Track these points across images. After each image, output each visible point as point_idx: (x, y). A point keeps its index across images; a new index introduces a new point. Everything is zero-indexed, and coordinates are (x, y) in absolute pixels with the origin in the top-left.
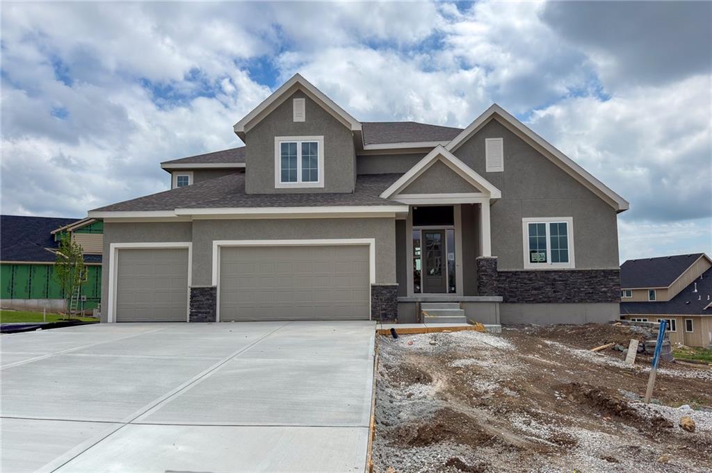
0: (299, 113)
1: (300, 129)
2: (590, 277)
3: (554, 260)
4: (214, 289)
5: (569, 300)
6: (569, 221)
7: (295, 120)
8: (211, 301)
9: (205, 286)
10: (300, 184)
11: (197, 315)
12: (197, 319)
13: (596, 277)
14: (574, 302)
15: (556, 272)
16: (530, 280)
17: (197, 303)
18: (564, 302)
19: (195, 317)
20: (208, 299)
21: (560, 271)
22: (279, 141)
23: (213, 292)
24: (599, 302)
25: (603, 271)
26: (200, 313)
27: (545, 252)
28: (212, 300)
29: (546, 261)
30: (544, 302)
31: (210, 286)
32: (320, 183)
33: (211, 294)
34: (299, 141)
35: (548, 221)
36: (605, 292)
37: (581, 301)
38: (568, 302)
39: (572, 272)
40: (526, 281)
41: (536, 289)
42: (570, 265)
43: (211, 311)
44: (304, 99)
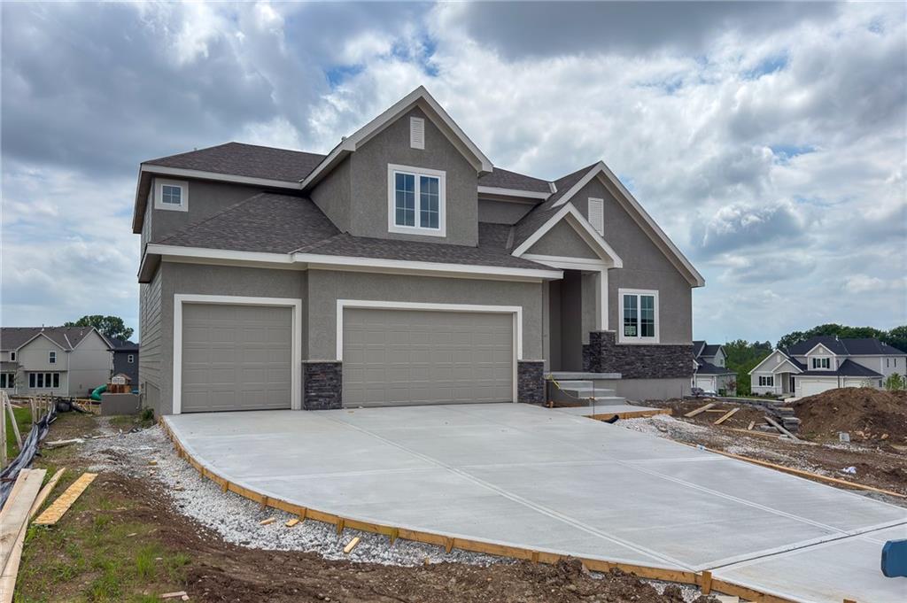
0: (417, 138)
1: (418, 158)
2: (672, 353)
3: (644, 334)
4: (338, 364)
5: (654, 376)
6: (655, 294)
7: (414, 145)
8: (335, 381)
9: (328, 361)
10: (417, 230)
11: (316, 400)
12: (317, 405)
13: (675, 352)
14: (658, 378)
15: (645, 346)
16: (624, 355)
17: (317, 384)
18: (650, 378)
19: (315, 403)
20: (332, 379)
21: (648, 346)
22: (393, 170)
23: (338, 369)
24: (677, 377)
25: (681, 346)
26: (321, 397)
27: (636, 325)
28: (337, 379)
29: (636, 335)
30: (635, 378)
31: (335, 361)
32: (441, 231)
33: (336, 371)
34: (418, 173)
35: (639, 293)
36: (682, 367)
37: (664, 376)
38: (654, 378)
39: (657, 347)
40: (620, 356)
41: (628, 364)
42: (655, 340)
43: (336, 394)
44: (423, 120)
